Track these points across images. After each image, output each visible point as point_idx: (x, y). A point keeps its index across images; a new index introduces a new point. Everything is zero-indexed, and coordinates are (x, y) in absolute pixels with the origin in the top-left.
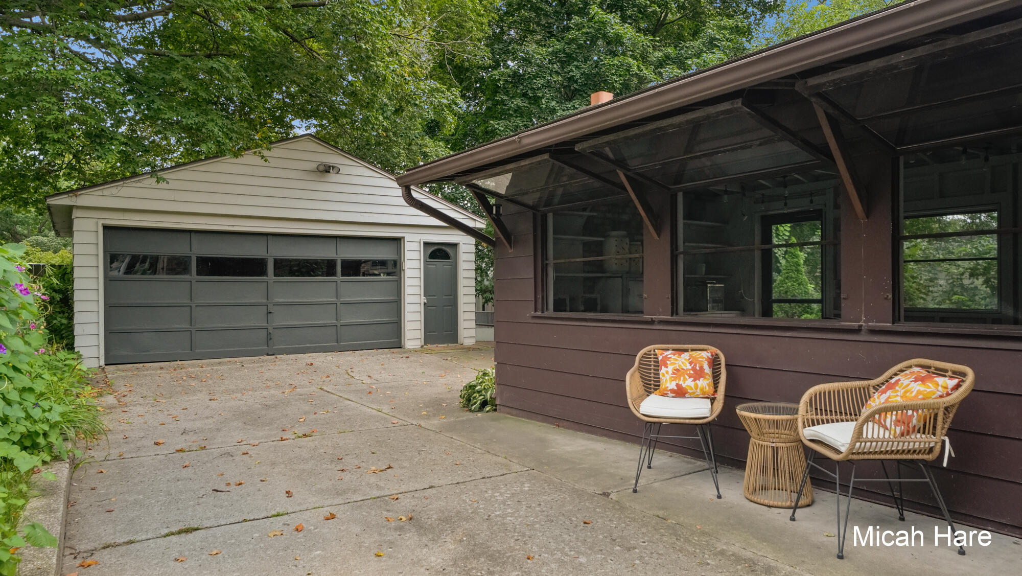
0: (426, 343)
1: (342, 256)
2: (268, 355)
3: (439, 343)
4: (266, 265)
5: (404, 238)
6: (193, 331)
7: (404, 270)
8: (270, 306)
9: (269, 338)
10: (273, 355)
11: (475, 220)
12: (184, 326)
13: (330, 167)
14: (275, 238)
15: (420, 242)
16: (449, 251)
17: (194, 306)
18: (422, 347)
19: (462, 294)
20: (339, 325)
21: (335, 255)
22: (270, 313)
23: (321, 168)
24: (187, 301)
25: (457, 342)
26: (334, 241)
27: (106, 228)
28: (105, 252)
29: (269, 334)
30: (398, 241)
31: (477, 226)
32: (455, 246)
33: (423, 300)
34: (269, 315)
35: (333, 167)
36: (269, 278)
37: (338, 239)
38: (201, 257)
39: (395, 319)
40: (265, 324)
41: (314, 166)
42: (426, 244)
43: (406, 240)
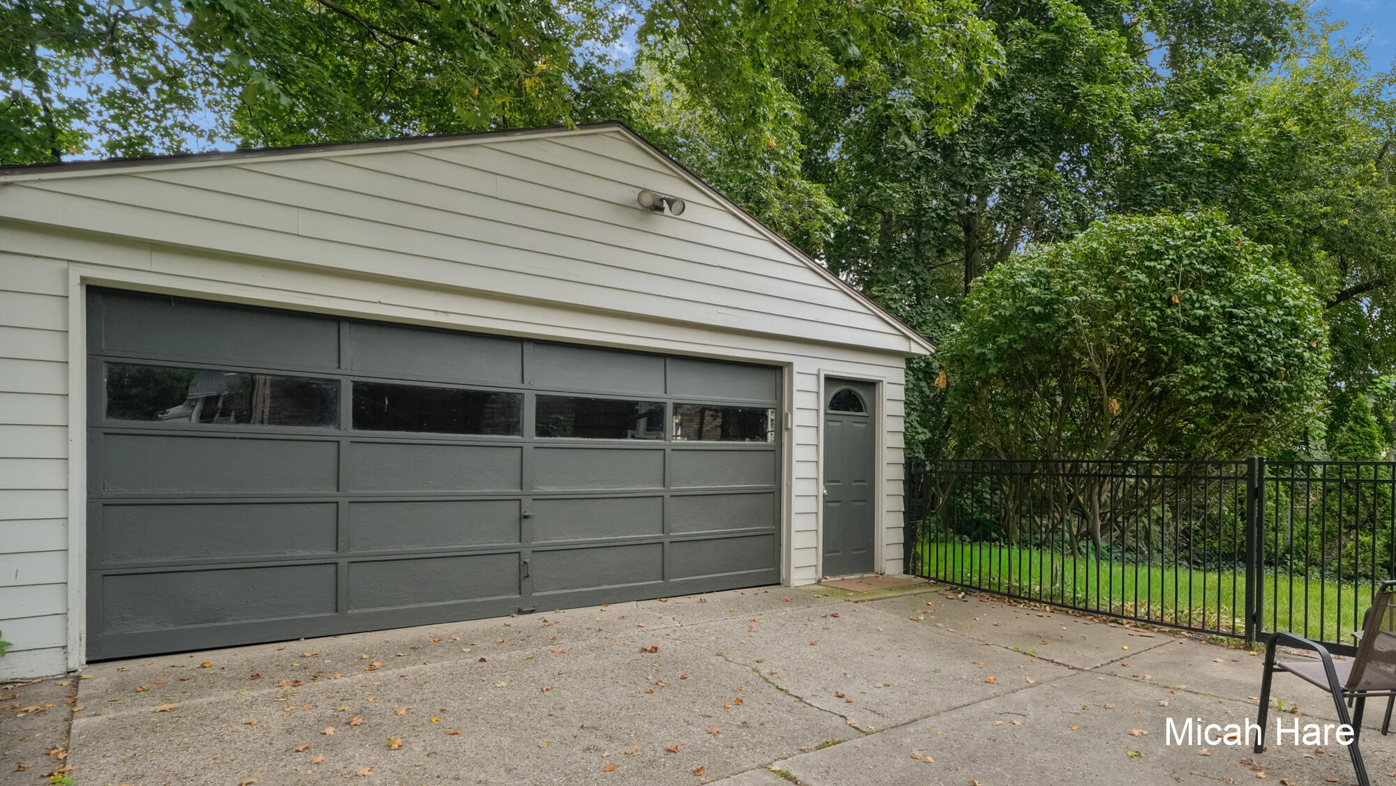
0: (826, 572)
1: (674, 395)
2: (520, 612)
3: (846, 573)
4: (518, 409)
5: (790, 364)
6: (343, 563)
7: (790, 430)
8: (527, 502)
9: (523, 575)
10: (532, 612)
11: (909, 338)
12: (318, 553)
13: (661, 200)
14: (540, 351)
15: (818, 376)
16: (861, 393)
17: (343, 502)
18: (819, 582)
19: (885, 478)
20: (667, 541)
21: (662, 394)
22: (526, 517)
23: (648, 199)
24: (328, 491)
25: (872, 570)
26: (660, 362)
27: (96, 293)
28: (91, 356)
29: (523, 565)
30: (776, 370)
31: (913, 351)
32: (871, 385)
33: (822, 491)
34: (525, 522)
35: (671, 202)
36: (525, 439)
37: (669, 361)
38: (366, 384)
39: (769, 527)
40: (514, 543)
41: (629, 195)
42: (830, 380)
43: (796, 369)
